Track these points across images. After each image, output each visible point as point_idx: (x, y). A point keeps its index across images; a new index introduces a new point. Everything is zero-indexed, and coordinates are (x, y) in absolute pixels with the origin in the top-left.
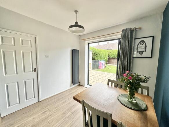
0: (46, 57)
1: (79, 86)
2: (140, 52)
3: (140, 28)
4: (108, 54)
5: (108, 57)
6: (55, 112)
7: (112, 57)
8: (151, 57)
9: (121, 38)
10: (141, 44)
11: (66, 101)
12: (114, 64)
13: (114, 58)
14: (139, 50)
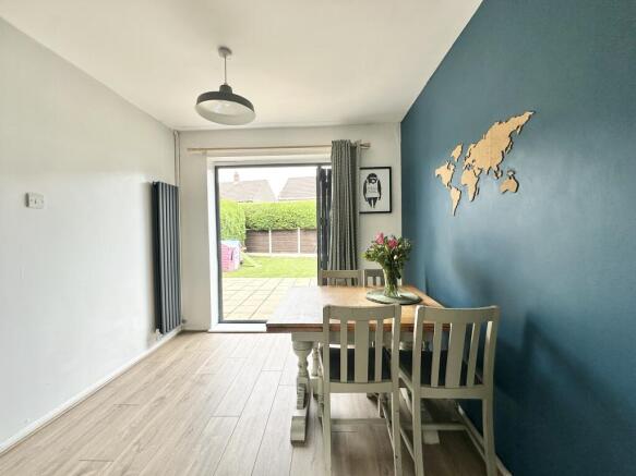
0: (27, 204)
1: (182, 338)
2: (369, 200)
3: (368, 146)
4: (247, 218)
5: (247, 227)
6: (138, 451)
7: (260, 226)
8: (390, 212)
9: (329, 161)
10: (370, 182)
11: (162, 398)
12: (267, 251)
13: (267, 231)
14: (369, 195)
